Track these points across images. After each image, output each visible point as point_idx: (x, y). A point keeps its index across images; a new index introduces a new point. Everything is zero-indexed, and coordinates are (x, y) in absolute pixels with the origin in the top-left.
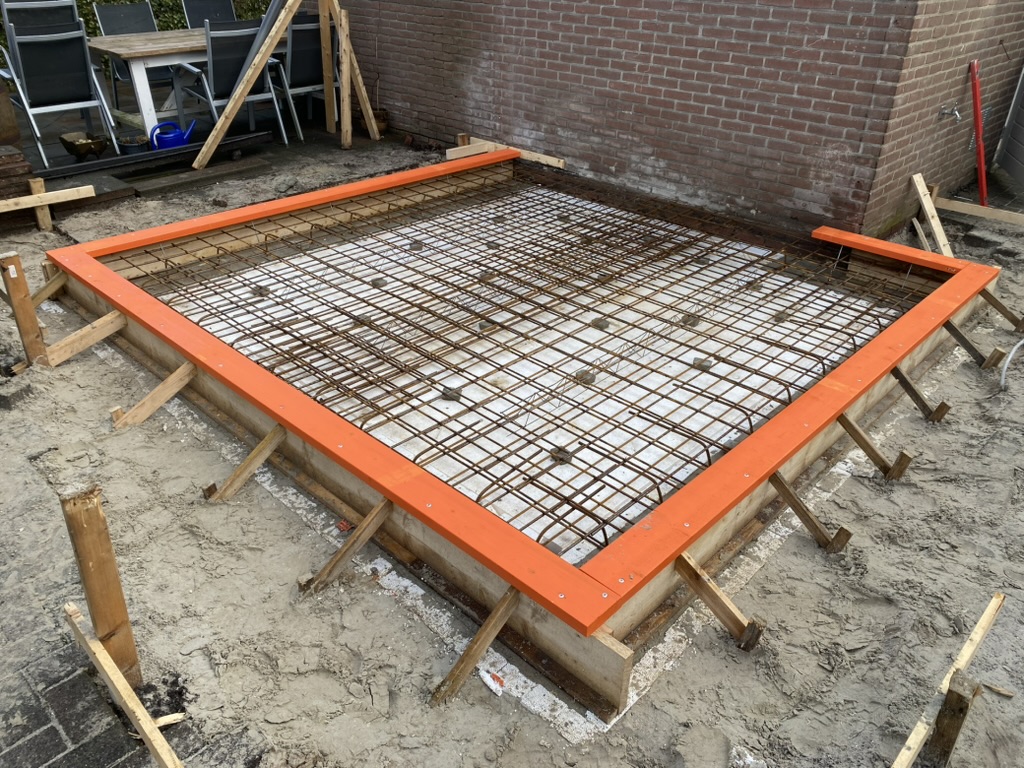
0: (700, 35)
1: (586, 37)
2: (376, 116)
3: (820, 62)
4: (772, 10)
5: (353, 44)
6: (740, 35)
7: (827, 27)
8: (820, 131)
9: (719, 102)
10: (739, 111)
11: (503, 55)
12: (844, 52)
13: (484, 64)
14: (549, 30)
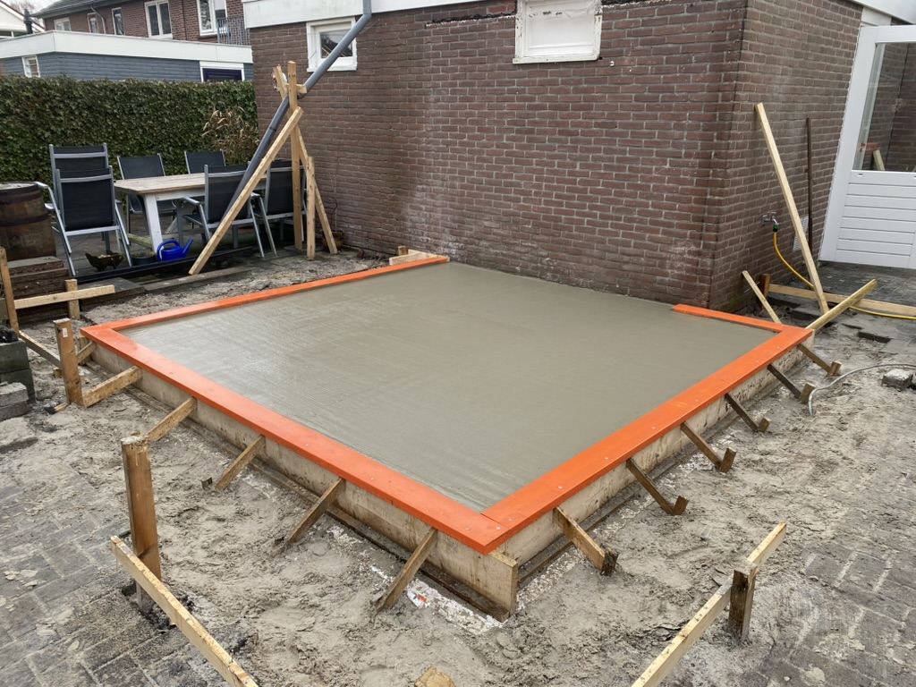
0: (578, 169)
1: (494, 172)
2: (335, 236)
3: (666, 184)
4: (628, 149)
5: (317, 182)
6: (606, 167)
7: (668, 159)
8: (671, 234)
9: (595, 216)
10: (610, 222)
11: (433, 188)
12: (682, 176)
13: (418, 194)
14: (467, 168)
